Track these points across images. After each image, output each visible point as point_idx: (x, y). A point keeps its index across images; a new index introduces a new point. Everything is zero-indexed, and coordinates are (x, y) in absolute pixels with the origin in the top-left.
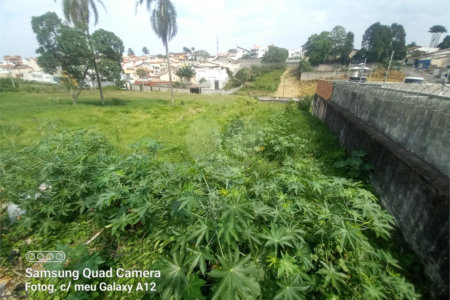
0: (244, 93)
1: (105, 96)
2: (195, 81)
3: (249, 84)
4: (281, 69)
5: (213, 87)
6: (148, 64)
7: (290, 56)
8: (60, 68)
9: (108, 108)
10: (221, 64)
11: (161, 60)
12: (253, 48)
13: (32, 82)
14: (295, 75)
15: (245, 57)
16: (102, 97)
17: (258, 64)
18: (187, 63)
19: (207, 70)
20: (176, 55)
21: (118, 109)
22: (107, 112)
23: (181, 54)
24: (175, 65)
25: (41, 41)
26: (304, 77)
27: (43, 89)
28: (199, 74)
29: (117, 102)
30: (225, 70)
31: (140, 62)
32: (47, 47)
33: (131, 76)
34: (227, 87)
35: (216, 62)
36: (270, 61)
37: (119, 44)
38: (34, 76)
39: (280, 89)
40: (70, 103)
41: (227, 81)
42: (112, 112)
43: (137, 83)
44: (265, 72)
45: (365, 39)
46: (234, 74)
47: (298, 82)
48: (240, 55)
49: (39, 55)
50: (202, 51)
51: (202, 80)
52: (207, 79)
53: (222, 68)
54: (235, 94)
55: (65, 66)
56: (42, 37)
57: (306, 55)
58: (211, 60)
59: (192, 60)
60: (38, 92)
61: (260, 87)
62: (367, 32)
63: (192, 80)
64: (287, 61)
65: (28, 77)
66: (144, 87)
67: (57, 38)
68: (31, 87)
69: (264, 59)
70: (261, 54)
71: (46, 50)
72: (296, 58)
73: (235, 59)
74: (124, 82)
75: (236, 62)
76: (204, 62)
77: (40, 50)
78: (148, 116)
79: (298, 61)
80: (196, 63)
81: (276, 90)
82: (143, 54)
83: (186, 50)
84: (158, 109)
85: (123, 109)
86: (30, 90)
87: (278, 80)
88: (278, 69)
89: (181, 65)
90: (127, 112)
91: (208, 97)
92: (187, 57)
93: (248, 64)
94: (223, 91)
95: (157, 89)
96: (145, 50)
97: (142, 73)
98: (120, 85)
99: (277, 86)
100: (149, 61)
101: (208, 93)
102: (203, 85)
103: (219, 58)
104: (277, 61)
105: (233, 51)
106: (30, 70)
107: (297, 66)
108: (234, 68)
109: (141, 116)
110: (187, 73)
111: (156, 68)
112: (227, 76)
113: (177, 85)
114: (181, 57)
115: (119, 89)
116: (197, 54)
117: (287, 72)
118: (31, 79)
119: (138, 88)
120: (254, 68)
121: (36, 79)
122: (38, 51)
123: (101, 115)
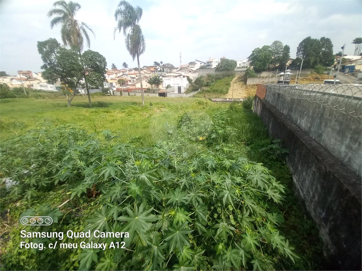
0: (201, 95)
1: (93, 100)
2: (162, 87)
3: (205, 88)
4: (231, 76)
5: (176, 91)
6: (127, 75)
7: (238, 66)
8: (59, 80)
9: (94, 109)
10: (183, 74)
11: (137, 72)
12: (208, 60)
13: (40, 91)
14: (242, 81)
15: (202, 68)
16: (90, 101)
17: (213, 73)
18: (157, 74)
19: (172, 79)
20: (148, 68)
21: (102, 109)
22: (92, 112)
23: (152, 67)
24: (148, 75)
25: (45, 60)
26: (250, 82)
27: (47, 96)
28: (166, 82)
29: (101, 105)
30: (186, 78)
31: (121, 74)
32: (49, 64)
33: (114, 84)
34: (187, 92)
35: (180, 72)
36: (223, 70)
37: (103, 60)
38: (41, 86)
39: (230, 92)
40: (66, 106)
41: (188, 87)
42: (96, 112)
43: (118, 90)
44: (218, 79)
45: (299, 50)
46: (193, 81)
47: (245, 86)
48: (198, 66)
49: (44, 70)
50: (168, 64)
51: (168, 87)
52: (172, 85)
53: (184, 77)
54: (194, 96)
55: (63, 78)
56: (46, 56)
57: (251, 64)
58: (175, 70)
59: (160, 71)
60: (43, 98)
61: (214, 91)
62: (301, 44)
63: (160, 87)
64: (236, 70)
65: (37, 87)
66: (123, 93)
67: (57, 57)
68: (39, 94)
69: (217, 69)
70: (214, 65)
71: (48, 67)
72: (243, 67)
73: (194, 69)
74: (108, 89)
75: (195, 72)
76: (170, 72)
77: (44, 67)
78: (123, 115)
79: (245, 69)
80: (163, 74)
81: (227, 93)
82: (123, 68)
83: (156, 63)
84: (131, 109)
85: (105, 109)
86: (37, 97)
87: (228, 84)
88: (228, 76)
89: (152, 75)
90: (107, 112)
91: (172, 99)
92: (156, 69)
93: (204, 73)
94: (185, 95)
95: (133, 94)
96: (125, 65)
97: (122, 82)
98: (105, 92)
99: (228, 89)
100: (128, 72)
101: (173, 96)
102: (169, 90)
103: (182, 69)
104: (228, 70)
105: (192, 63)
106: (38, 81)
107: (244, 73)
108: (193, 76)
109: (118, 115)
110: (156, 81)
111: (133, 78)
112: (188, 82)
113: (148, 91)
114: (152, 69)
115: (104, 95)
116: (164, 66)
117: (236, 78)
118: (39, 88)
119: (119, 93)
120: (209, 76)
121: (43, 88)
122: (42, 68)
123: (87, 114)
